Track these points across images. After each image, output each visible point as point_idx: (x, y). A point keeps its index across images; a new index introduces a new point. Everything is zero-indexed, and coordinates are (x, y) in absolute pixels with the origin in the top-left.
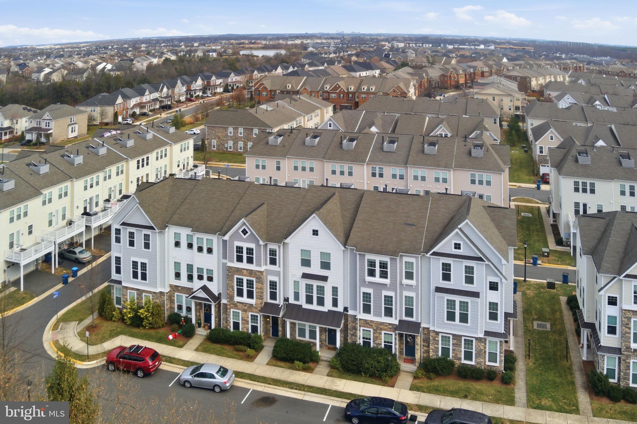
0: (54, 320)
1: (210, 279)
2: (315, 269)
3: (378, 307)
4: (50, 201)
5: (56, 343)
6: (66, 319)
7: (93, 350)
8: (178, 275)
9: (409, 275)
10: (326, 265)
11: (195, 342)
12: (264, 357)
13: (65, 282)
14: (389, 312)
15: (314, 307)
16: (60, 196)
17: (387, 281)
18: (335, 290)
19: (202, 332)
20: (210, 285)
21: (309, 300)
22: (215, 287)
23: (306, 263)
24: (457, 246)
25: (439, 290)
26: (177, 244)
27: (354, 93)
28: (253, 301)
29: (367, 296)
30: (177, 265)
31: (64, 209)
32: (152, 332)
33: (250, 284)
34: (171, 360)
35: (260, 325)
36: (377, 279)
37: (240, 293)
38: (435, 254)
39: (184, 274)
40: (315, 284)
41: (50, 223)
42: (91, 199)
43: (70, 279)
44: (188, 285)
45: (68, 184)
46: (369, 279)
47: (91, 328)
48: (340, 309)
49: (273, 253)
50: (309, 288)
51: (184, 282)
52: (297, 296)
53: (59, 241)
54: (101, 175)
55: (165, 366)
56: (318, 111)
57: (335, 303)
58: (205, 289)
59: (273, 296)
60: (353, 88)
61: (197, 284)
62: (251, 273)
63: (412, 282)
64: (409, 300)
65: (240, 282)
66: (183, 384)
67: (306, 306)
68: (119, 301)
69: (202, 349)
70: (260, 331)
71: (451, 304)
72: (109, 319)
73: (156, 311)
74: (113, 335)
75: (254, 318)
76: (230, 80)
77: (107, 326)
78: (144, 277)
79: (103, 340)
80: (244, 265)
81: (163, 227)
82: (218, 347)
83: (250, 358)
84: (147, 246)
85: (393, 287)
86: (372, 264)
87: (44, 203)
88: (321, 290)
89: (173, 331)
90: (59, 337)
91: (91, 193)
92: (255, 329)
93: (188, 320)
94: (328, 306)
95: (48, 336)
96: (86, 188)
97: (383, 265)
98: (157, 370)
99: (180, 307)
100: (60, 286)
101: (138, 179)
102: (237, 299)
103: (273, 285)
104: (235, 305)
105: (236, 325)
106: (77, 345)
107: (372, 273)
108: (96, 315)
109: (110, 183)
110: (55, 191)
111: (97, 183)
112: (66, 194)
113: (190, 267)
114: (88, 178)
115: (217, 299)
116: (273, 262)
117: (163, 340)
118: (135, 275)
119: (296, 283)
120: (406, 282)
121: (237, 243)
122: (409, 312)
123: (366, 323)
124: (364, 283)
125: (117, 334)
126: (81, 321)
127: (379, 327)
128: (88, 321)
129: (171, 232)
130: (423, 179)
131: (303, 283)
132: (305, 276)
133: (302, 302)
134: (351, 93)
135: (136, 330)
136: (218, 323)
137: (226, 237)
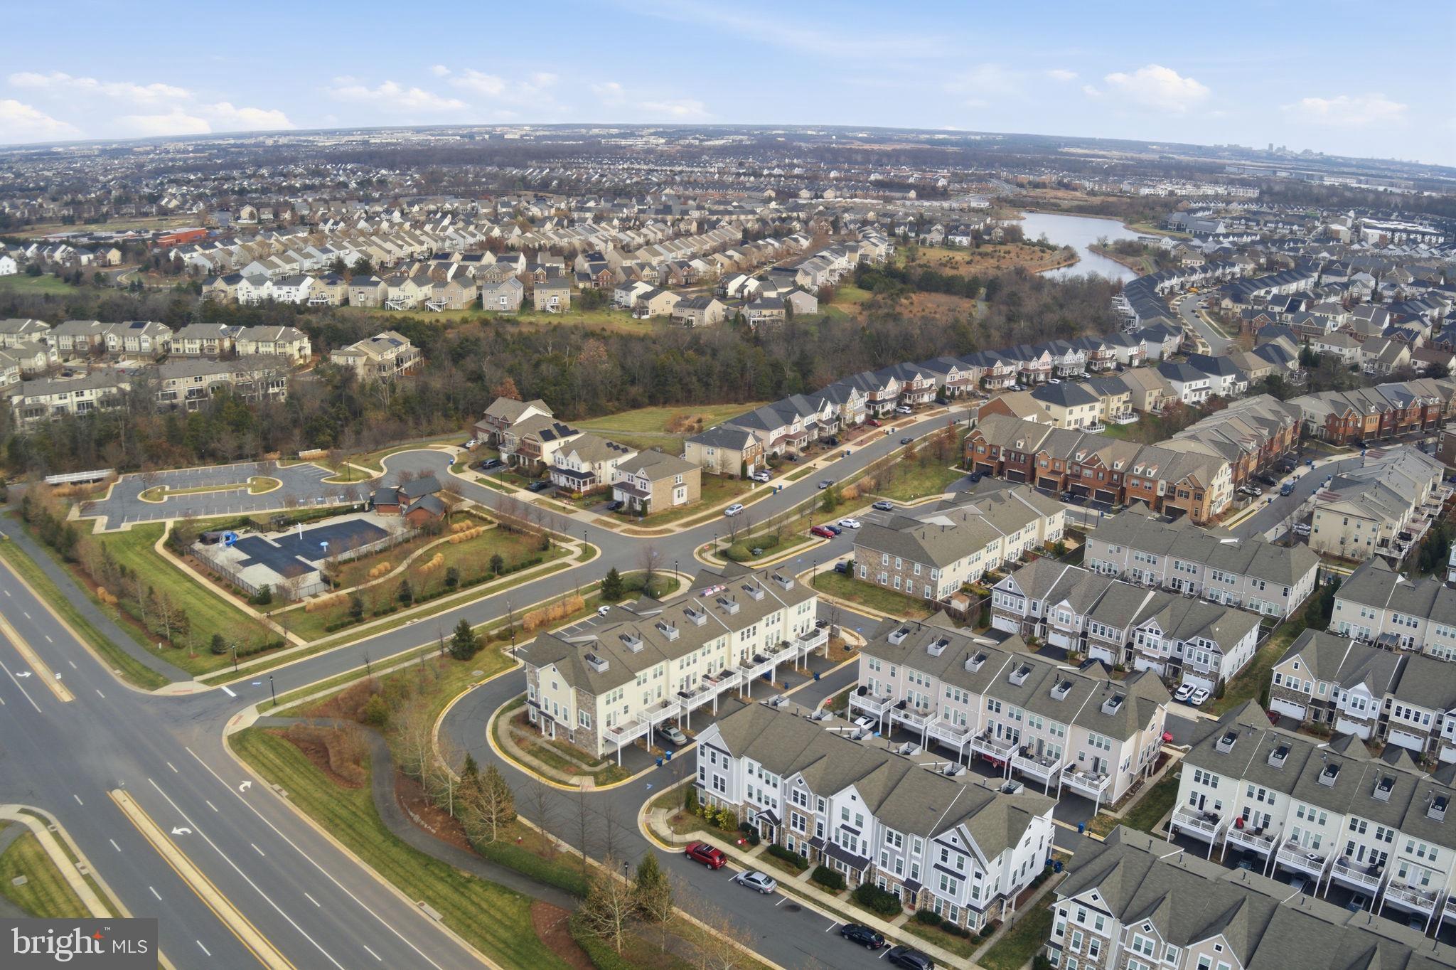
0: (647, 803)
1: (774, 806)
2: (851, 823)
3: (892, 865)
4: (645, 681)
5: (648, 826)
6: (657, 804)
7: (676, 838)
8: (750, 795)
9: (917, 850)
10: (859, 824)
11: (758, 850)
12: (806, 875)
13: (660, 764)
14: (899, 871)
15: (848, 850)
16: (655, 676)
17: (900, 850)
18: (865, 843)
19: (765, 843)
20: (773, 810)
21: (845, 844)
22: (777, 813)
23: (845, 817)
24: (954, 840)
25: (937, 866)
26: (751, 772)
27: (1121, 475)
28: (804, 833)
29: (884, 855)
30: (750, 787)
31: (660, 688)
32: (726, 833)
33: (802, 820)
34: (735, 861)
35: (808, 851)
36: (893, 846)
37: (795, 824)
38: (937, 841)
39: (755, 796)
40: (851, 835)
41: (646, 701)
42: (688, 677)
43: (665, 762)
44: (758, 804)
45: (663, 663)
46: (887, 844)
47: (677, 819)
48: (868, 857)
49: (821, 802)
50: (846, 836)
51: (754, 801)
52: (837, 839)
53: (653, 723)
54: (699, 652)
55: (729, 865)
56: (1037, 522)
57: (864, 852)
58: (769, 812)
59: (820, 833)
60: (1120, 465)
61: (764, 808)
62: (803, 812)
63: (919, 856)
64: (915, 867)
65: (795, 816)
66: (738, 881)
67: (842, 848)
68: (702, 800)
69: (762, 858)
70: (808, 856)
71: (944, 879)
72: (694, 813)
73: (731, 817)
74: (695, 828)
75: (804, 846)
76: (948, 379)
77: (691, 820)
78: (723, 789)
79: (686, 832)
80: (798, 805)
81: (739, 757)
82: (774, 858)
83: (795, 875)
84: (726, 767)
85: (903, 855)
86: (890, 834)
87: (639, 684)
88: (854, 840)
89: (743, 837)
90: (651, 821)
91: (688, 671)
92: (804, 853)
93: (756, 831)
94: (858, 853)
95: (642, 817)
96: (682, 667)
97: (898, 838)
98: (723, 866)
99: (751, 819)
100: (655, 767)
101: (742, 652)
102: (792, 828)
103: (820, 826)
104: (791, 832)
105: (791, 846)
106: (665, 831)
107: (890, 840)
108: (682, 808)
109: (709, 658)
110: (649, 672)
111: (695, 661)
112: (661, 673)
113: (759, 792)
114: (685, 658)
115: (778, 822)
116: (821, 809)
117: (732, 842)
118: (716, 786)
119: (837, 830)
120: (914, 853)
121: (794, 788)
122: (915, 875)
123: (883, 873)
124: (883, 846)
125: (698, 829)
126: (670, 809)
127: (891, 879)
128: (675, 811)
129: (746, 761)
130: (1039, 727)
131: (842, 832)
132: (844, 827)
133: (840, 844)
134: (1117, 472)
135: (714, 829)
136: (779, 841)
137: (787, 781)
